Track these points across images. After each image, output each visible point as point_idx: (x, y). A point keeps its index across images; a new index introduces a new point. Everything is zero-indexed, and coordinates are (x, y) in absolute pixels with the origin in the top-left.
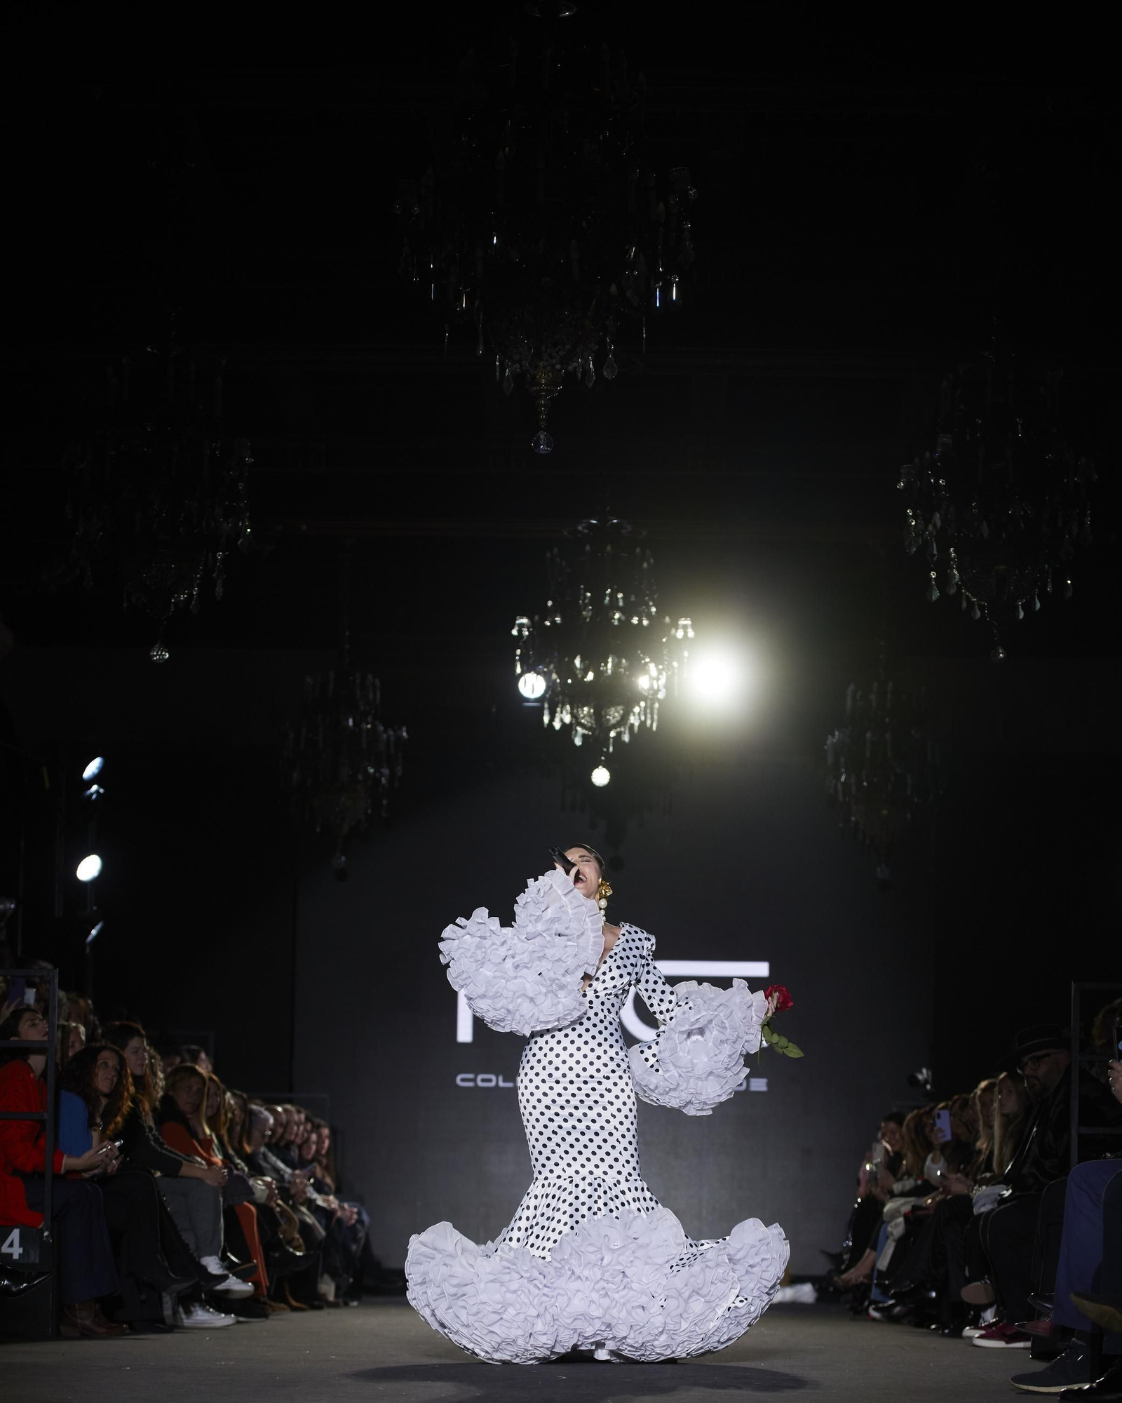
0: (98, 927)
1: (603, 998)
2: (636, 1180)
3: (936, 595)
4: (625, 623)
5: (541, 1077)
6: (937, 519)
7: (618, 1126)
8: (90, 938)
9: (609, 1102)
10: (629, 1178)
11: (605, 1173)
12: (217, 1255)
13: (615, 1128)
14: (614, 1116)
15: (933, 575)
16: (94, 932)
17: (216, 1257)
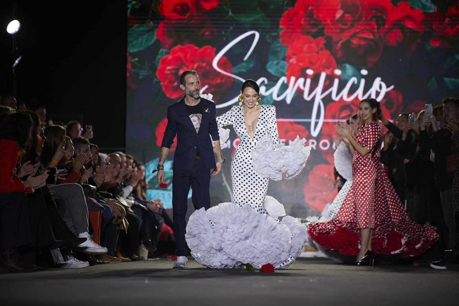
0: (19, 59)
8: (15, 65)
9: (258, 178)
10: (260, 205)
11: (252, 203)
12: (87, 231)
14: (259, 183)
16: (17, 62)
17: (87, 232)
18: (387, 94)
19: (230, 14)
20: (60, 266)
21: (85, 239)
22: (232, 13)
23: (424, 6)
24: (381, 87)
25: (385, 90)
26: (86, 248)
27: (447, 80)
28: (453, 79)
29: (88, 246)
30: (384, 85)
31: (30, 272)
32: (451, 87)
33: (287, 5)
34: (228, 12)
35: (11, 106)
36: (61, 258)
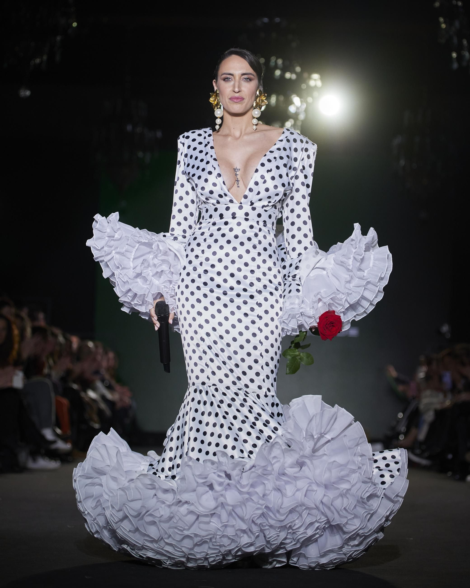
1: (259, 210)
2: (273, 396)
3: (455, 66)
4: (282, 76)
5: (196, 284)
6: (457, 24)
7: (263, 340)
13: (261, 343)
15: (454, 55)
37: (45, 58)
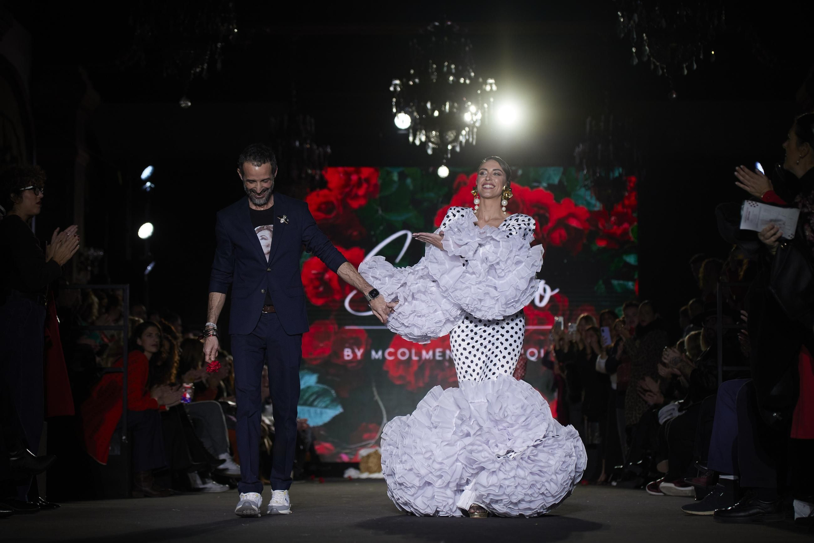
0: (152, 265)
3: (636, 62)
6: (636, 17)
8: (147, 271)
12: (227, 452)
15: (634, 50)
16: (149, 268)
18: (552, 298)
19: (380, 212)
20: (199, 490)
21: (224, 461)
22: (382, 211)
23: (589, 204)
24: (545, 290)
25: (549, 294)
26: (226, 469)
27: (615, 282)
28: (621, 282)
29: (230, 468)
30: (548, 289)
31: (166, 497)
32: (619, 290)
33: (442, 203)
34: (377, 211)
35: (139, 315)
36: (199, 481)
37: (205, 66)
